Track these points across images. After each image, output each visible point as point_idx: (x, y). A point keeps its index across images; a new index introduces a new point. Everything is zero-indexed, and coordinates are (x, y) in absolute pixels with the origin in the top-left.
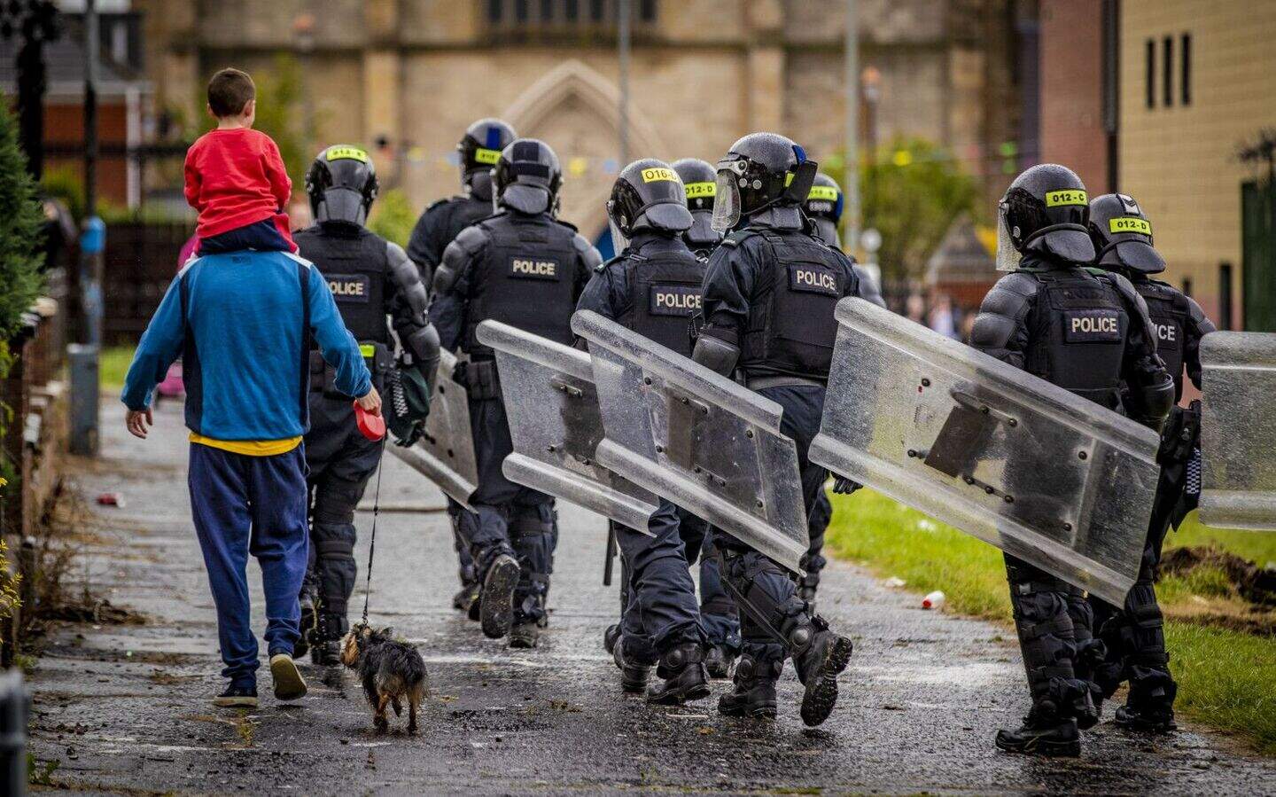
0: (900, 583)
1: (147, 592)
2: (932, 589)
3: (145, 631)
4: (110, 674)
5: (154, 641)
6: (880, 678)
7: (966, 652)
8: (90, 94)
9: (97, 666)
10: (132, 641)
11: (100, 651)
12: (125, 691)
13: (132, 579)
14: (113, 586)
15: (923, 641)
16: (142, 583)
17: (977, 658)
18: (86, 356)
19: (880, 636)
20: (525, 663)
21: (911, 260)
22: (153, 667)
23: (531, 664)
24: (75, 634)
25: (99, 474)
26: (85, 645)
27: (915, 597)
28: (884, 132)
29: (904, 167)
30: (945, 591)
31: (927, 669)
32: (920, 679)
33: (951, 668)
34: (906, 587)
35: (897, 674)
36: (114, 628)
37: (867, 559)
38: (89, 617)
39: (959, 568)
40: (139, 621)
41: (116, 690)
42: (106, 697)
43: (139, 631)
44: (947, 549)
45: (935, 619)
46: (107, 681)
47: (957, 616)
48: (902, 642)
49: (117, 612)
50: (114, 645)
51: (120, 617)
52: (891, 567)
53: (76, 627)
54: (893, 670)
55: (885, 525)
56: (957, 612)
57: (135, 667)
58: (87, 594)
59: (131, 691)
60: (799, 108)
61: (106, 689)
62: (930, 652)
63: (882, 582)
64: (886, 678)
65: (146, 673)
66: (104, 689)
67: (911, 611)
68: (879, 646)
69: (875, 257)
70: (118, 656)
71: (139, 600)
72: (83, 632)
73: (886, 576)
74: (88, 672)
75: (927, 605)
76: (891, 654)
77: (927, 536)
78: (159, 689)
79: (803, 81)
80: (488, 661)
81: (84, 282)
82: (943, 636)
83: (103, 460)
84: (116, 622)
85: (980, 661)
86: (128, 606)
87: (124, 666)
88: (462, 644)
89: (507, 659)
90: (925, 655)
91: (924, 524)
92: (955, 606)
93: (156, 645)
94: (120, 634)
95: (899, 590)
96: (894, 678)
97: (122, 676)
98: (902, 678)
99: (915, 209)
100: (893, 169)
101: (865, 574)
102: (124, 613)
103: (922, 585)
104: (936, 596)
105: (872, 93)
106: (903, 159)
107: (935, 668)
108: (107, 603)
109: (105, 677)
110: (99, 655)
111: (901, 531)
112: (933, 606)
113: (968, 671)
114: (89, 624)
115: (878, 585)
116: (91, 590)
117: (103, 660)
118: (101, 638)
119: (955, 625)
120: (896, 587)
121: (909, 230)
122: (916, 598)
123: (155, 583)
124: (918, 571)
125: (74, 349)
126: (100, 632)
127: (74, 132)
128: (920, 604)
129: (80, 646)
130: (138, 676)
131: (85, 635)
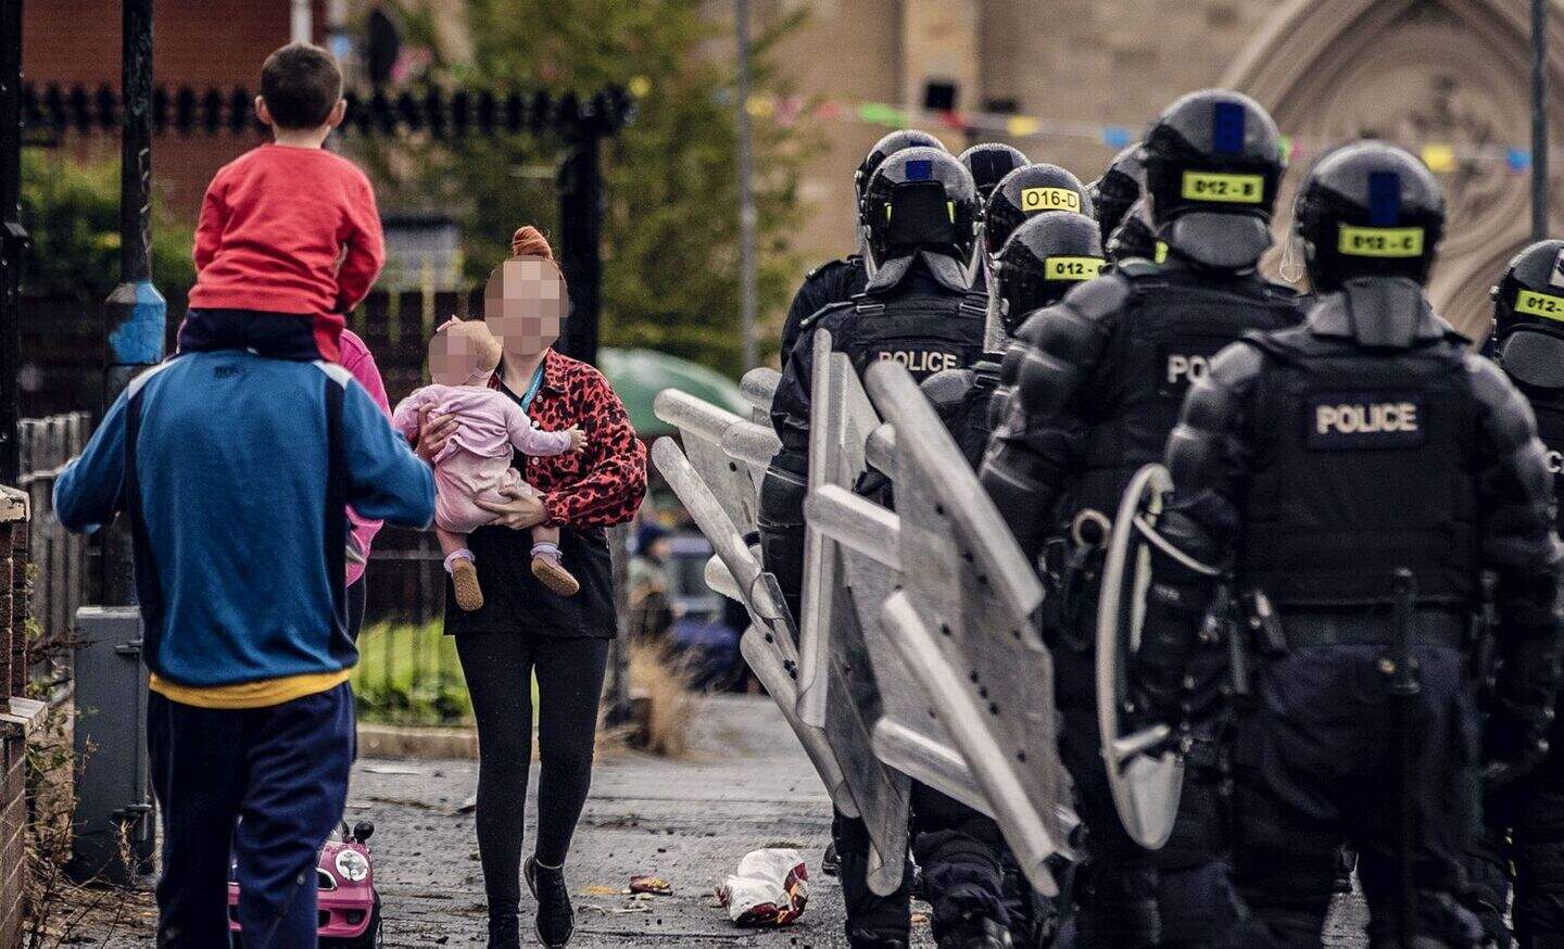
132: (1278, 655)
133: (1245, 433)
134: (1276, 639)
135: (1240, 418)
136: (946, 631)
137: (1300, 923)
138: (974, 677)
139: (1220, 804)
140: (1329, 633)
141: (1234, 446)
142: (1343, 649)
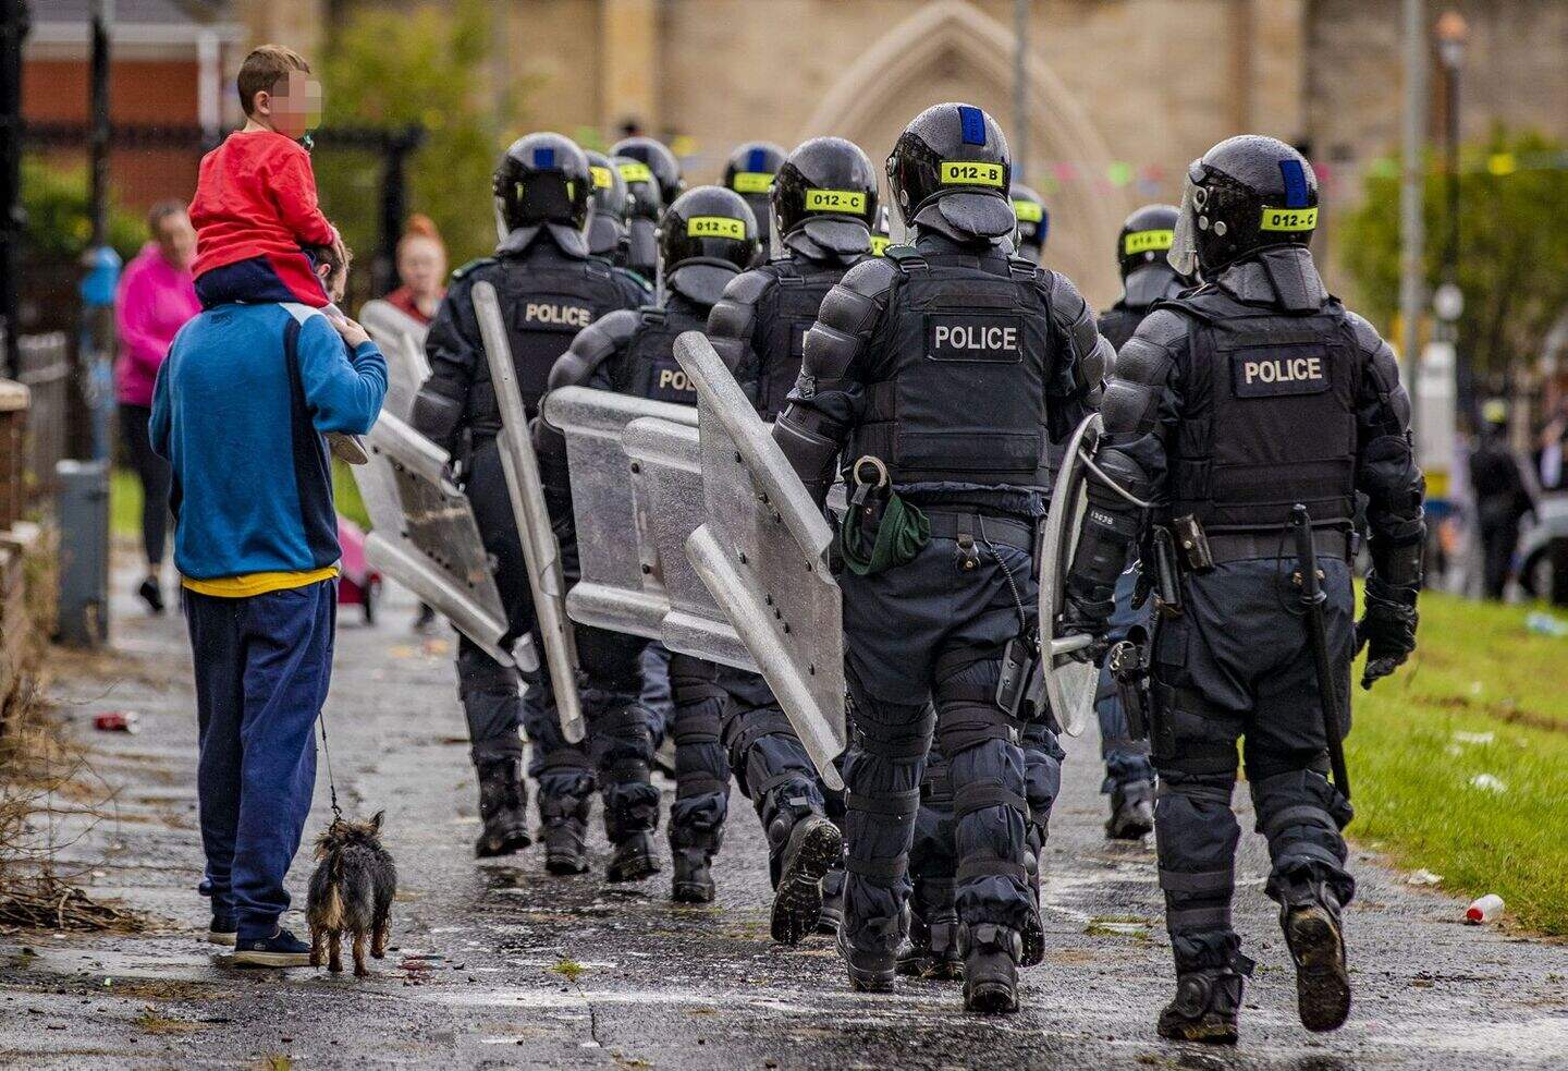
0: (1433, 879)
1: (156, 876)
2: (1485, 889)
3: (141, 944)
4: (71, 1016)
5: (155, 960)
6: (1377, 1040)
7: (1531, 999)
8: (100, 41)
9: (50, 1003)
10: (115, 959)
11: (57, 977)
12: (90, 1044)
13: (132, 853)
14: (99, 867)
15: (1461, 978)
16: (148, 862)
17: (1549, 1009)
18: (89, 478)
19: (1387, 968)
20: (776, 1005)
21: (1517, 333)
22: (143, 1004)
23: (784, 1007)
24: (22, 947)
25: (104, 679)
26: (35, 966)
27: (1456, 902)
28: (1473, 120)
29: (1506, 176)
30: (1506, 895)
31: (1461, 1025)
32: (1446, 1043)
33: (1502, 1025)
34: (1441, 887)
35: (1408, 1034)
36: (89, 939)
37: (1381, 837)
38: (49, 919)
39: (1534, 856)
40: (133, 927)
41: (74, 1043)
42: (56, 1054)
43: (129, 944)
44: (1520, 824)
45: (1488, 941)
46: (64, 1028)
47: (1523, 935)
48: (1424, 980)
49: (96, 910)
50: (85, 966)
51: (100, 920)
52: (1421, 852)
53: (24, 936)
54: (1401, 1026)
55: (1416, 781)
56: (1526, 930)
57: (112, 1004)
58: (49, 879)
59: (100, 1045)
60: (1330, 78)
61: (59, 1040)
62: (1471, 997)
63: (1402, 877)
64: (1391, 1040)
65: (130, 1015)
66: (58, 1041)
67: (1445, 926)
68: (1384, 986)
69: (1454, 332)
70: (90, 985)
71: (138, 891)
72: (36, 943)
73: (1407, 868)
74: (32, 1011)
75: (1474, 918)
76: (1402, 998)
77: (1487, 800)
78: (147, 1042)
79: (1337, 34)
80: (712, 1002)
81: (86, 356)
82: (1496, 970)
83: (115, 655)
84: (95, 928)
85: (1552, 1015)
86: (118, 900)
87: (97, 1003)
88: (674, 972)
89: (746, 998)
90: (1459, 1001)
91: (1483, 780)
92: (1520, 920)
93: (157, 967)
94: (99, 948)
95: (1431, 891)
96: (1401, 1041)
97: (89, 1020)
98: (1416, 1041)
99: (1523, 247)
100: (1487, 181)
101: (1375, 862)
102: (109, 913)
103: (1471, 884)
104: (1489, 903)
105: (1452, 54)
106: (1502, 165)
107: (1473, 1025)
108: (79, 896)
109: (60, 1021)
110: (56, 983)
111: (1443, 789)
112: (1485, 918)
113: (1531, 1030)
114: (48, 931)
115: (1395, 882)
116: (57, 872)
117: (61, 992)
118: (64, 955)
119: (1518, 952)
120: (1426, 885)
121: (1514, 286)
122: (1454, 906)
123: (170, 864)
124: (1462, 860)
125: (68, 467)
126: (64, 944)
127: (73, 104)
128: (1463, 916)
129: (25, 967)
130: (117, 1020)
131: (36, 949)
132: (1206, 571)
133: (1180, 387)
134: (1206, 558)
135: (1176, 374)
136: (744, 560)
137: (1215, 797)
138: (770, 602)
139: (1142, 695)
140: (1250, 549)
141: (1171, 398)
142: (1262, 563)
